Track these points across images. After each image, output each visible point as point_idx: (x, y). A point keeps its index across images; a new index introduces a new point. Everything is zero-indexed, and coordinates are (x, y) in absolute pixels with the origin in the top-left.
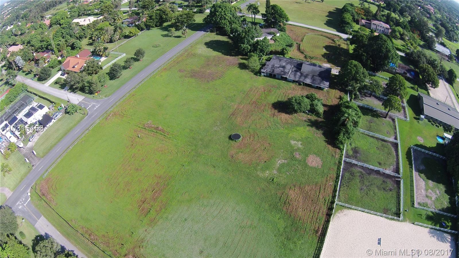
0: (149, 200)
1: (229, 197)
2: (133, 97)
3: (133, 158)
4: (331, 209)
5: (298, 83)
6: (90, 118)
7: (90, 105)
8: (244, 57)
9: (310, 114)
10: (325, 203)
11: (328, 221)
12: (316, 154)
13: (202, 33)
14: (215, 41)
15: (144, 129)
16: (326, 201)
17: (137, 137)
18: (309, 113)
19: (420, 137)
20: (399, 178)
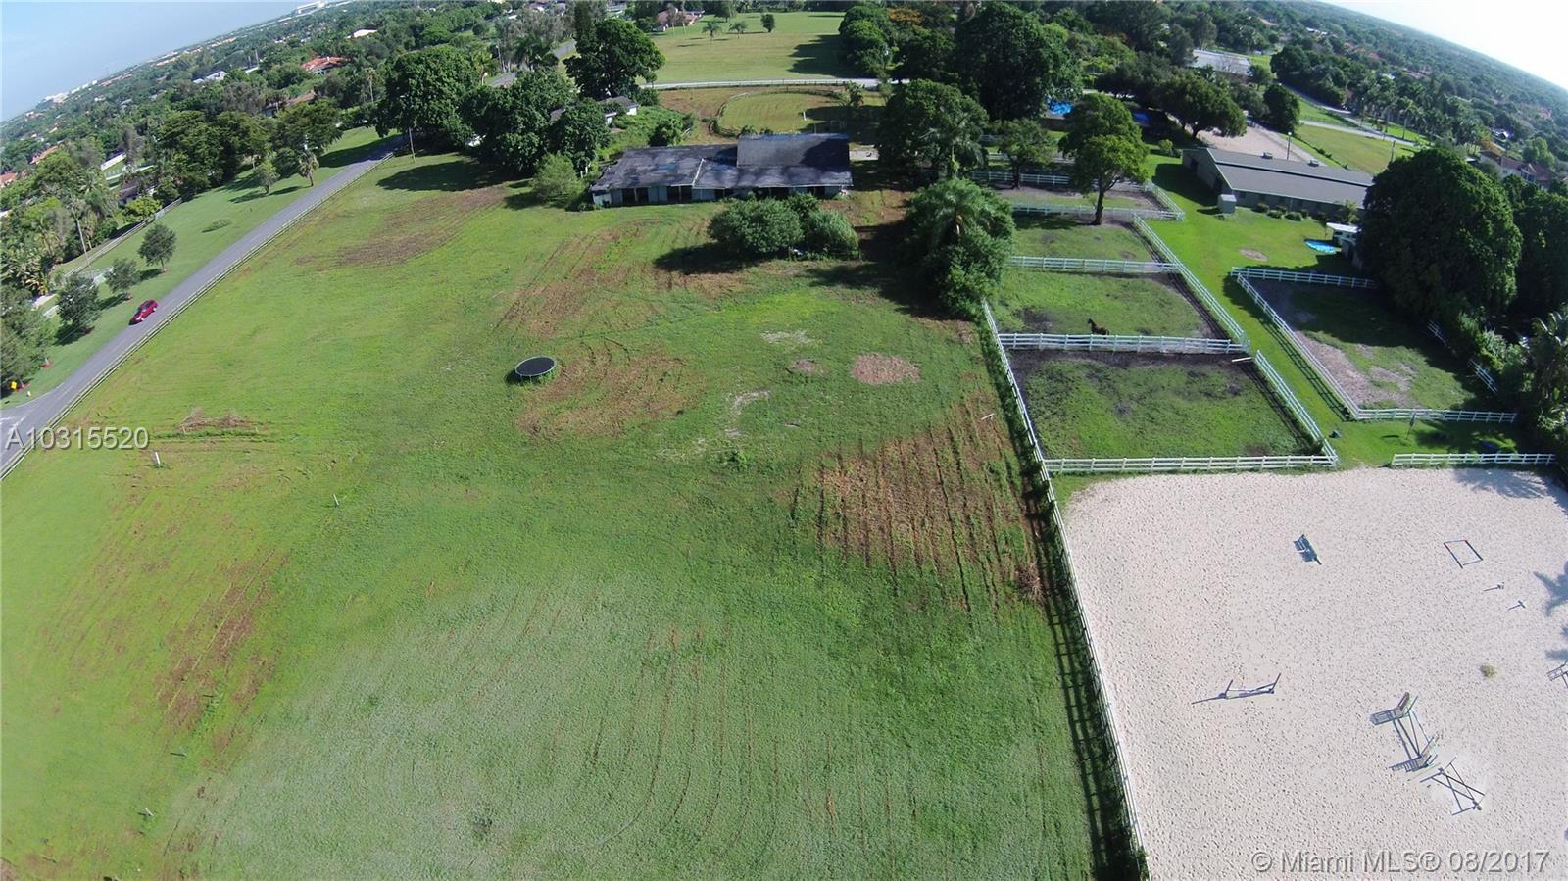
0: (202, 664)
3: (135, 536)
5: (734, 195)
8: (520, 180)
9: (810, 255)
10: (998, 480)
12: (884, 349)
13: (367, 165)
15: (175, 439)
16: (998, 474)
17: (150, 469)
18: (802, 252)
19: (1246, 249)
20: (1244, 354)
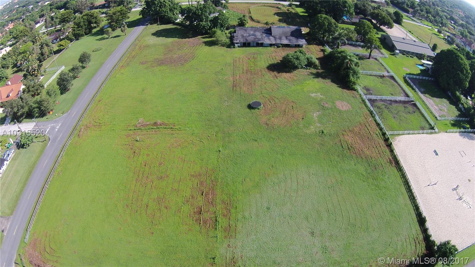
0: (205, 208)
1: (296, 164)
2: (100, 103)
3: (146, 167)
4: (386, 140)
5: (276, 46)
6: (55, 142)
7: (48, 128)
8: (204, 36)
9: (308, 68)
10: (378, 137)
11: (392, 151)
12: (340, 99)
13: (142, 28)
14: (162, 30)
15: (138, 131)
16: (377, 135)
17: (135, 142)
18: (306, 67)
19: (405, 68)
20: (413, 101)
